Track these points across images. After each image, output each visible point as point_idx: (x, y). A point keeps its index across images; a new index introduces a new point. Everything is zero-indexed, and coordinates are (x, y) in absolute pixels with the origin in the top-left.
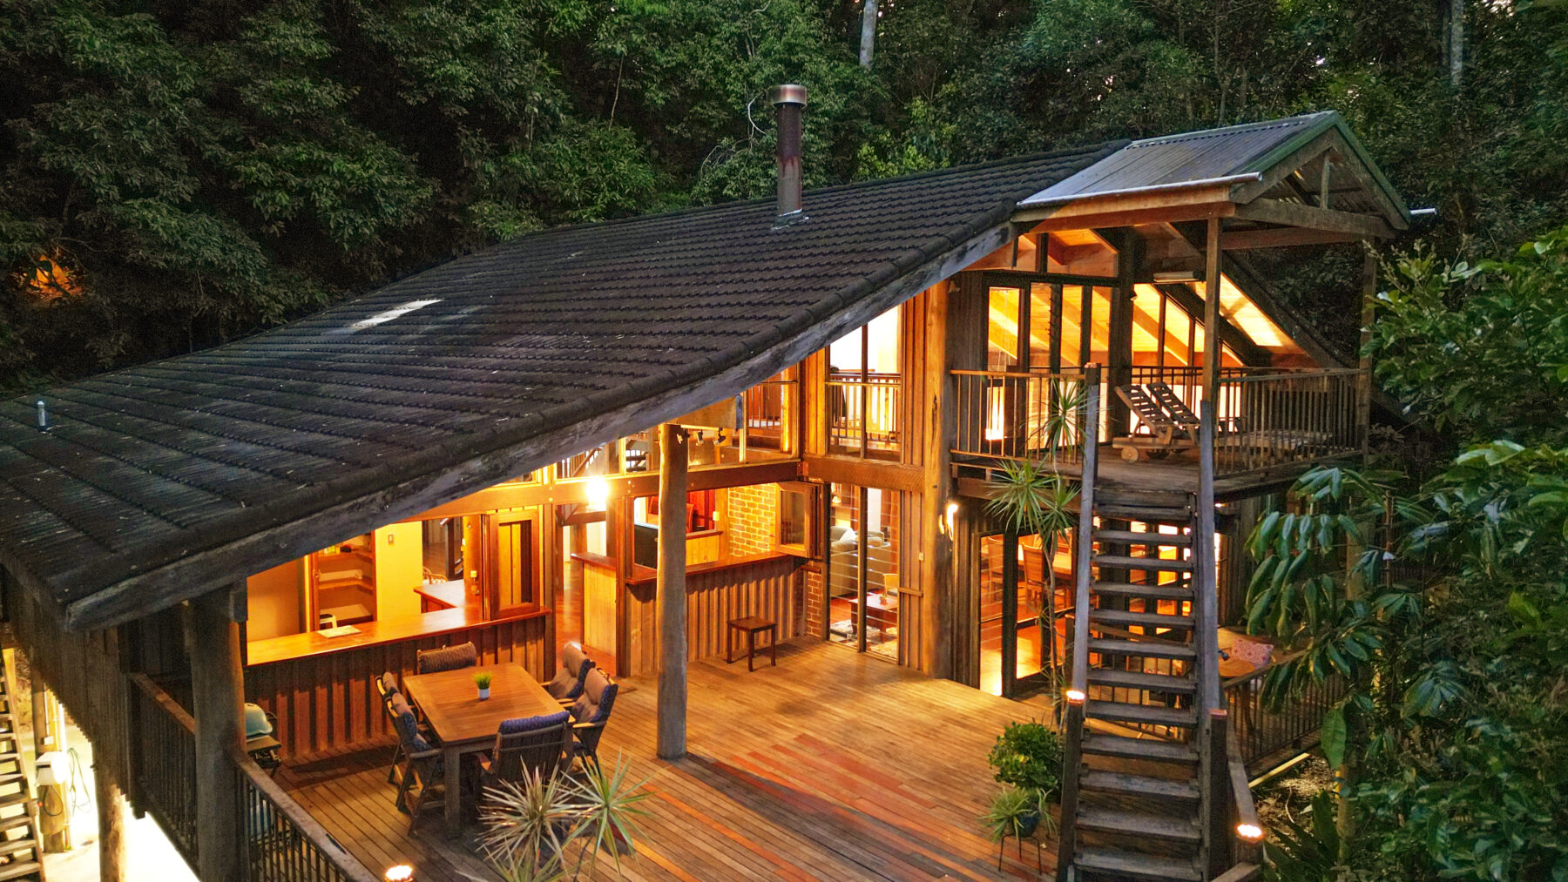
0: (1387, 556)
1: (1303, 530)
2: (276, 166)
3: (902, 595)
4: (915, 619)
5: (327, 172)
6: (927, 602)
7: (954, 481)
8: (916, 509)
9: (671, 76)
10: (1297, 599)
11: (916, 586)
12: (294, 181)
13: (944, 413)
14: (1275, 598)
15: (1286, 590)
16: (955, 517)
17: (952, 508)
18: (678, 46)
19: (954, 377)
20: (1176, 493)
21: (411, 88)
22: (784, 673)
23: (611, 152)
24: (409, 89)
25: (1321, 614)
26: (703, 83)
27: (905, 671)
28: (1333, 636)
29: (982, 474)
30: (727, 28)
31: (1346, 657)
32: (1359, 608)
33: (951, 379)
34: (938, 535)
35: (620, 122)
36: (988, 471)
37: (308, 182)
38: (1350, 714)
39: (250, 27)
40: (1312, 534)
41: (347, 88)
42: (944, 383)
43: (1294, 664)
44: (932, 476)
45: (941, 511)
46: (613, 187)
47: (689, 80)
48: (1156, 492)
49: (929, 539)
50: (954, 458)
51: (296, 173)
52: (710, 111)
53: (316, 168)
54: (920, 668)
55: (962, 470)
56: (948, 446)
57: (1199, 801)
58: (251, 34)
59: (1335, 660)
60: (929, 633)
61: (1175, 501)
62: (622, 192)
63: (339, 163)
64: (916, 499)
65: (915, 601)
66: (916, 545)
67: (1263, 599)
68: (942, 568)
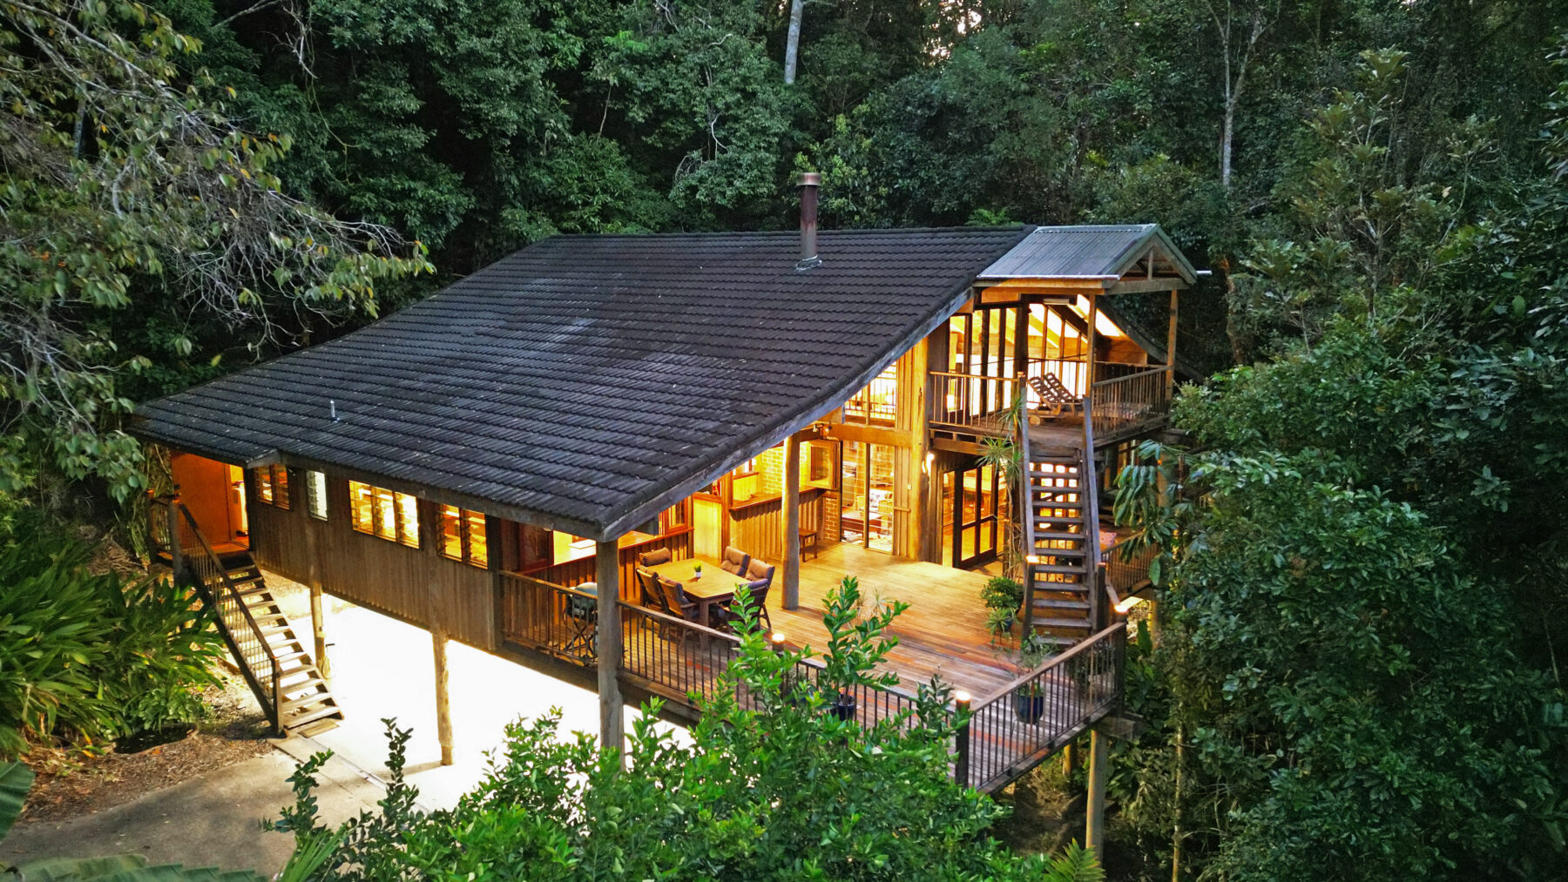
0: (1180, 487)
1: (1142, 474)
2: (378, 194)
3: (895, 511)
4: (904, 526)
5: (414, 198)
6: (914, 516)
7: (931, 440)
8: (905, 458)
9: (647, 98)
10: (1139, 508)
11: (905, 505)
12: (391, 206)
13: (926, 398)
14: (1128, 506)
15: (1133, 503)
16: (933, 463)
17: (931, 457)
18: (652, 73)
19: (932, 376)
20: (1069, 449)
21: (469, 126)
22: (823, 562)
23: (602, 161)
24: (468, 128)
25: (1150, 514)
26: (674, 104)
27: (898, 557)
28: (1155, 525)
29: (950, 436)
30: (693, 58)
31: (1161, 534)
32: (1167, 511)
33: (930, 378)
34: (922, 474)
35: (608, 134)
36: (955, 434)
37: (399, 206)
38: (1161, 561)
39: (363, 90)
40: (1147, 476)
41: (427, 131)
42: (927, 380)
43: (1136, 539)
44: (918, 437)
45: (923, 459)
46: (604, 191)
47: (661, 102)
48: (1058, 448)
49: (916, 477)
50: (932, 426)
51: (393, 200)
52: (680, 127)
53: (407, 194)
54: (908, 556)
55: (936, 433)
56: (928, 418)
57: (1088, 610)
58: (366, 96)
59: (1156, 536)
60: (914, 534)
61: (1068, 453)
62: (612, 194)
63: (421, 189)
64: (906, 451)
65: (904, 515)
66: (905, 480)
67: (1122, 508)
68: (923, 494)
